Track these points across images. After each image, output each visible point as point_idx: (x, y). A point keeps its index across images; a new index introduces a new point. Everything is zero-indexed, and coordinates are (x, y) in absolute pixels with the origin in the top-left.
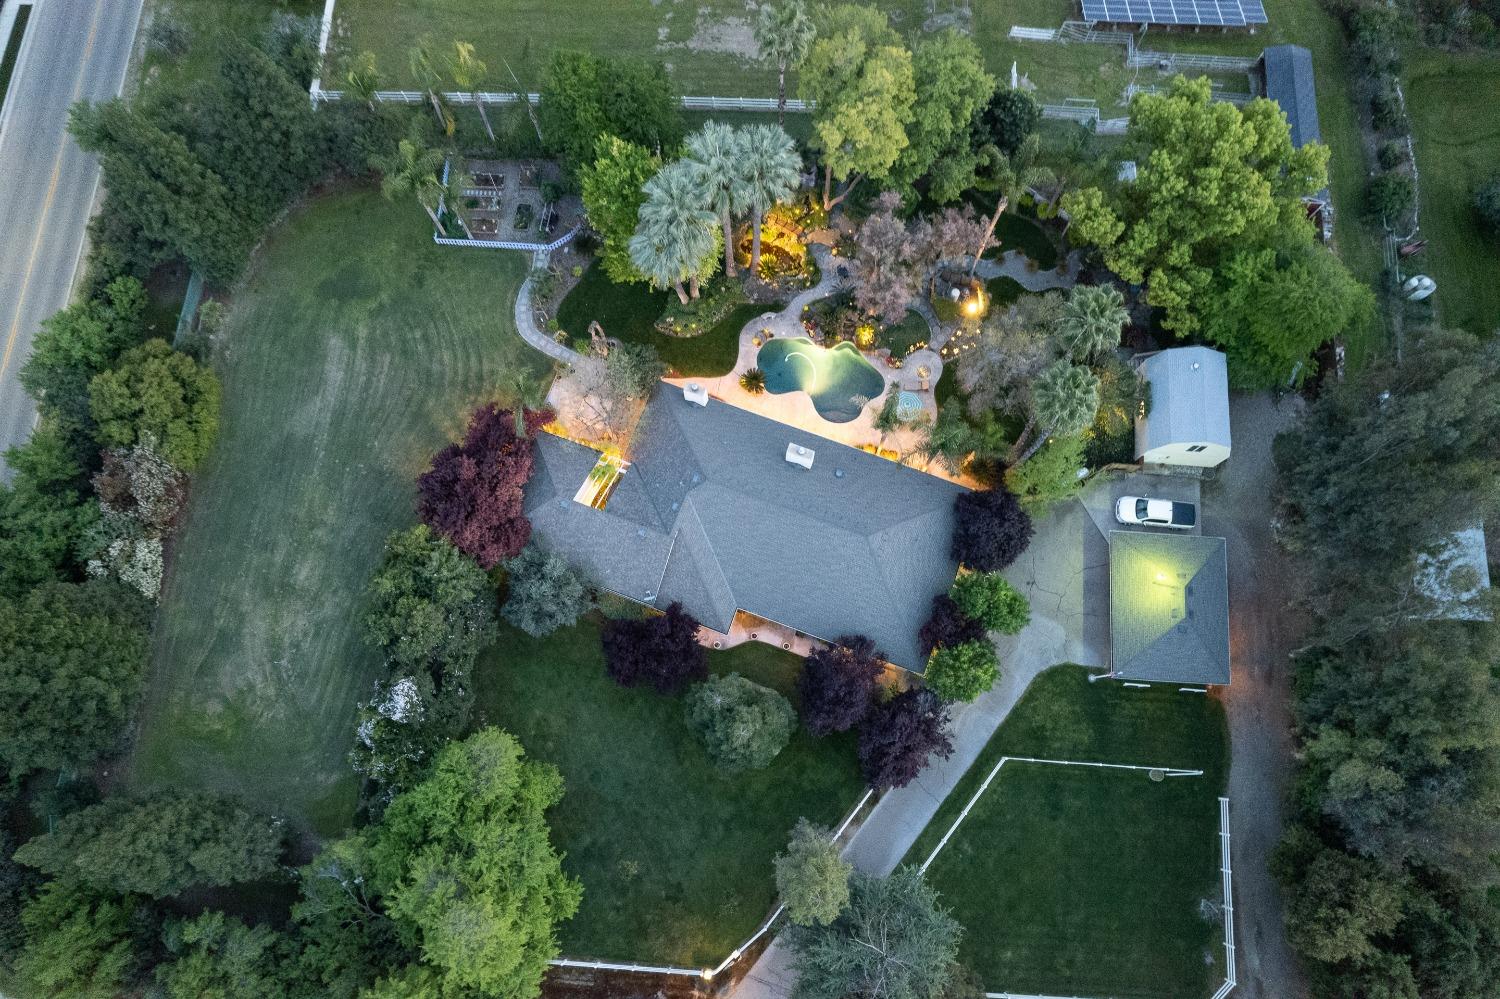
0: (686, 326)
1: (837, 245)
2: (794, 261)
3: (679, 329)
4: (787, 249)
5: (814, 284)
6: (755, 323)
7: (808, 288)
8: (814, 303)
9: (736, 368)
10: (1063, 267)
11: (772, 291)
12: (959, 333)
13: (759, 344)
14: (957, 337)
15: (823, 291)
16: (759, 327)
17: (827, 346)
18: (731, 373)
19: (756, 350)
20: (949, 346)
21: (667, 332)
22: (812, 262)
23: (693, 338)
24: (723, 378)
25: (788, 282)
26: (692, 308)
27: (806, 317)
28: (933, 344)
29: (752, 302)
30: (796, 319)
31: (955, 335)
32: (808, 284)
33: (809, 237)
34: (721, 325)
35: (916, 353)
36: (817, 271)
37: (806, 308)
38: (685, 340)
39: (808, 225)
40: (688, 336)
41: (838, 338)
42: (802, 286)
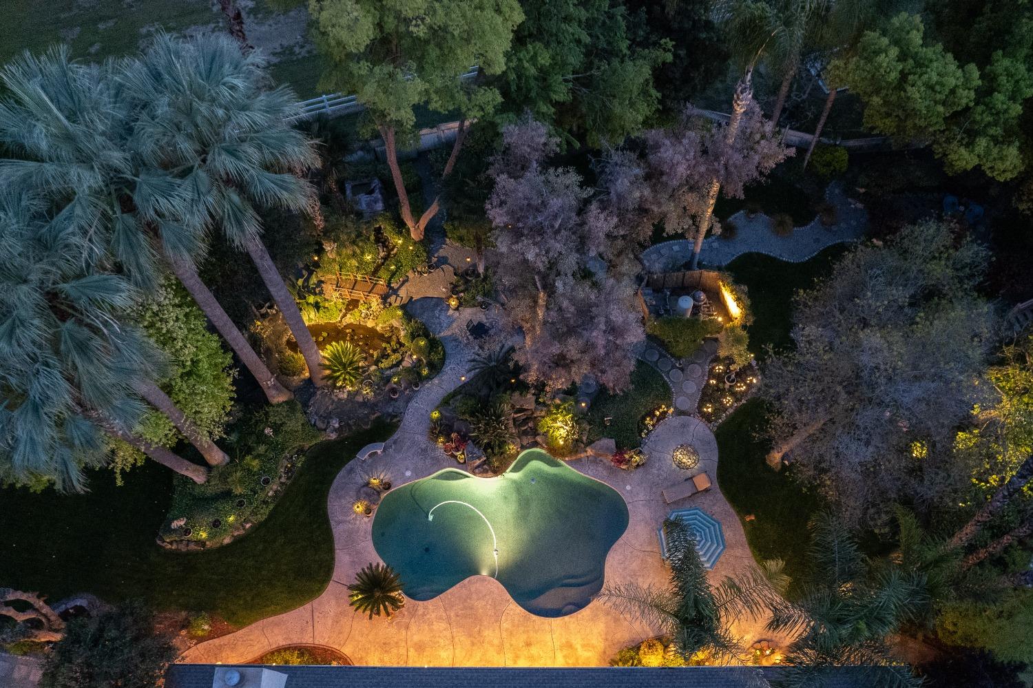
0: (216, 524)
1: (454, 290)
2: (388, 340)
3: (204, 535)
4: (370, 324)
5: (435, 368)
6: (351, 471)
7: (429, 378)
8: (445, 402)
9: (335, 576)
10: (829, 210)
11: (365, 404)
12: (720, 368)
13: (368, 511)
14: (719, 377)
15: (456, 374)
16: (360, 477)
17: (497, 471)
18: (331, 586)
19: (366, 524)
20: (708, 395)
21: (183, 548)
22: (421, 331)
23: (238, 541)
24: (316, 602)
25: (388, 380)
26: (216, 487)
27: (442, 429)
28: (682, 402)
29: (333, 436)
30: (422, 440)
31: (712, 374)
32: (425, 372)
33: (403, 293)
34: (282, 499)
35: (659, 429)
36: (433, 344)
37: (435, 415)
38: (223, 549)
39: (393, 274)
40: (227, 541)
41: (512, 448)
42: (416, 378)
